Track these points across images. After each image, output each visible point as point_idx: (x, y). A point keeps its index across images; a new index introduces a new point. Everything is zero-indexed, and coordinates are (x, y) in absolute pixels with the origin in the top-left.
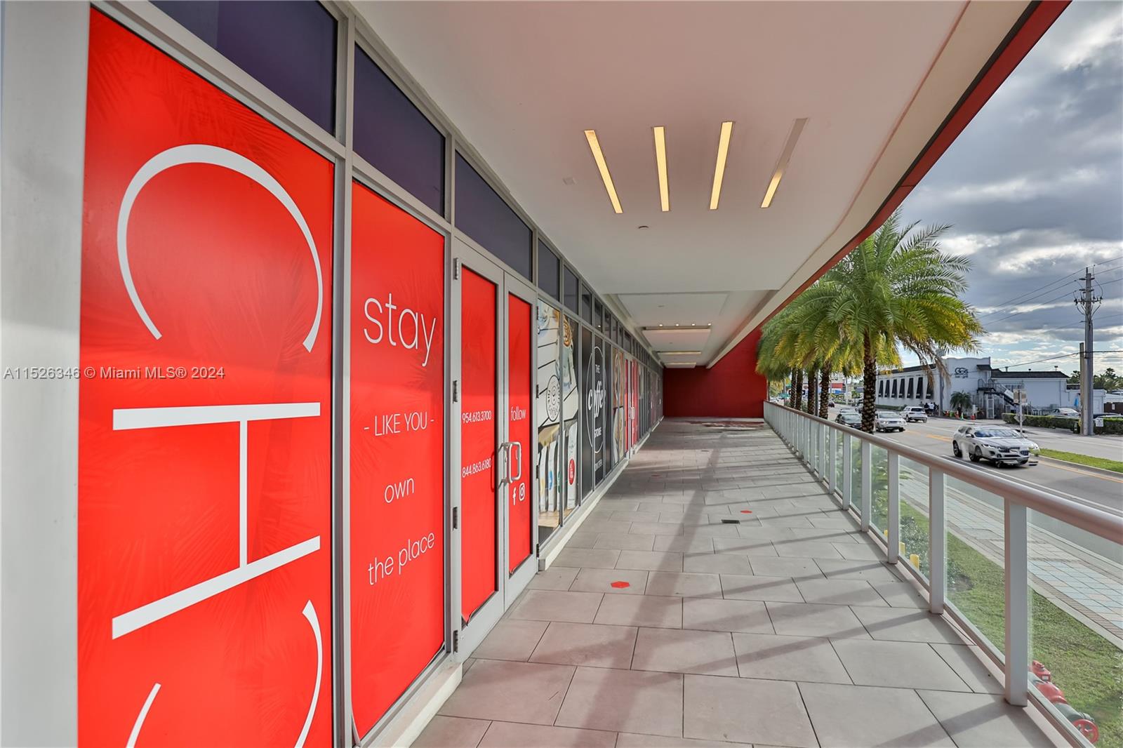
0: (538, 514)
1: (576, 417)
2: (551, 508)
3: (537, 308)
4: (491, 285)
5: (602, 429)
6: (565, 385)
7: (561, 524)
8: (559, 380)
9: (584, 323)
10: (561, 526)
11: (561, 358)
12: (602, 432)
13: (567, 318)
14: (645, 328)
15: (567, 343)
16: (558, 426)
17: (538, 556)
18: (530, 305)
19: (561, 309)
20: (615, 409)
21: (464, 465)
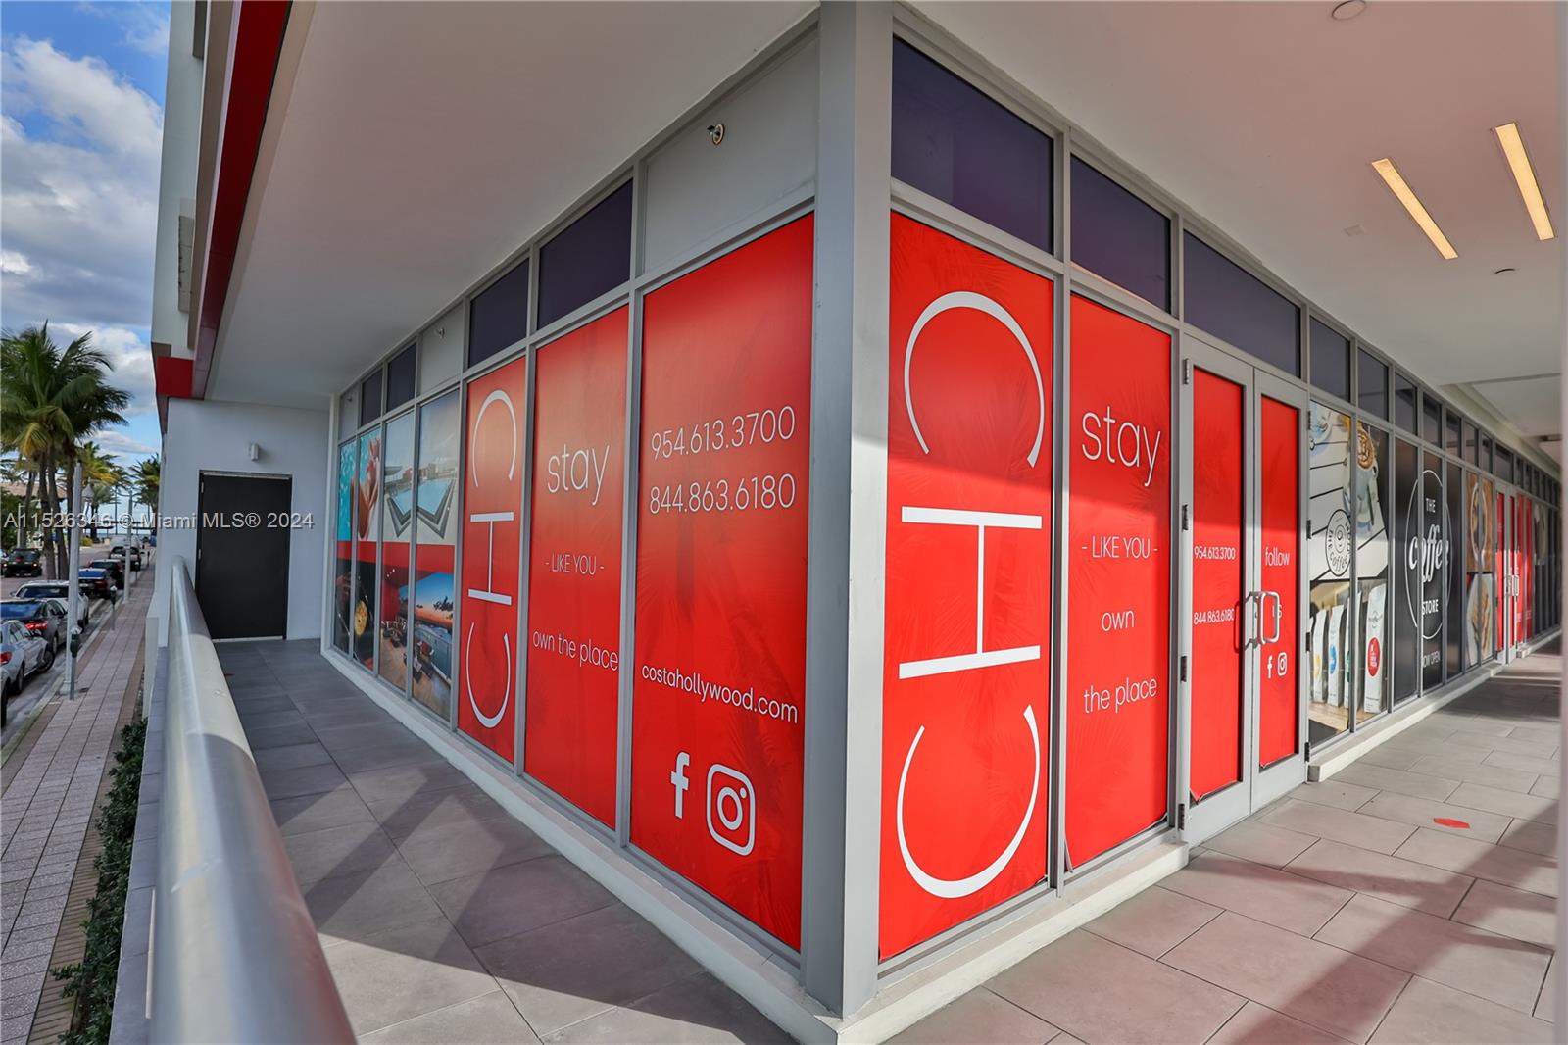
0: (1309, 702)
1: (1383, 575)
2: (1333, 700)
3: (1309, 413)
4: (1235, 387)
5: (1440, 603)
6: (1362, 525)
7: (1351, 727)
8: (1349, 517)
9: (1398, 432)
10: (1352, 731)
11: (1352, 484)
12: (1440, 607)
13: (1365, 426)
14: (1545, 439)
15: (1366, 463)
16: (1348, 584)
17: (1307, 758)
18: (1297, 411)
19: (1354, 414)
20: (1471, 575)
21: (1196, 608)
